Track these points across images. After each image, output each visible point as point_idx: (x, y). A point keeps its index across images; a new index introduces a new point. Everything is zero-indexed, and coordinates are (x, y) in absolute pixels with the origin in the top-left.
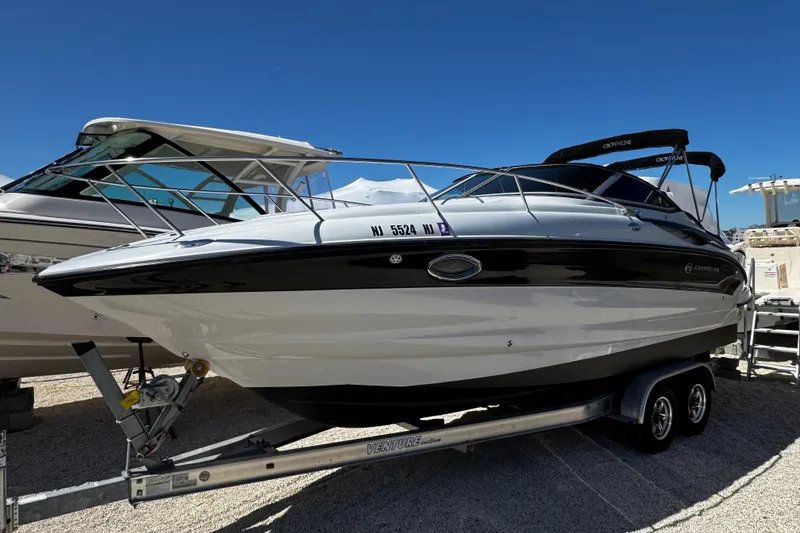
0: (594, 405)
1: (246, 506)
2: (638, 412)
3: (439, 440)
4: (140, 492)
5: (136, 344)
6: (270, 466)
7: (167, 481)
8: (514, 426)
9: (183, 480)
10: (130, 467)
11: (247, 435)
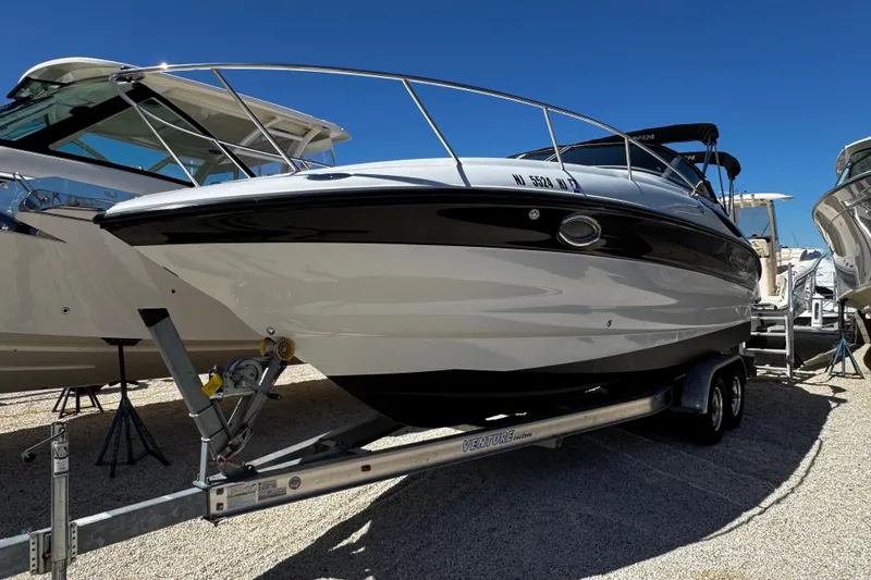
0: (659, 397)
1: (314, 525)
2: (702, 401)
3: (530, 435)
4: (219, 506)
5: (116, 349)
6: (366, 468)
7: (251, 490)
8: (595, 418)
9: (271, 488)
10: (207, 475)
11: (315, 439)
